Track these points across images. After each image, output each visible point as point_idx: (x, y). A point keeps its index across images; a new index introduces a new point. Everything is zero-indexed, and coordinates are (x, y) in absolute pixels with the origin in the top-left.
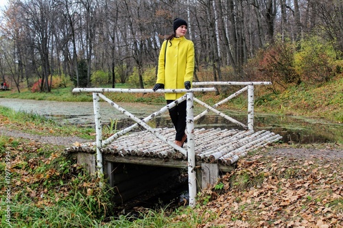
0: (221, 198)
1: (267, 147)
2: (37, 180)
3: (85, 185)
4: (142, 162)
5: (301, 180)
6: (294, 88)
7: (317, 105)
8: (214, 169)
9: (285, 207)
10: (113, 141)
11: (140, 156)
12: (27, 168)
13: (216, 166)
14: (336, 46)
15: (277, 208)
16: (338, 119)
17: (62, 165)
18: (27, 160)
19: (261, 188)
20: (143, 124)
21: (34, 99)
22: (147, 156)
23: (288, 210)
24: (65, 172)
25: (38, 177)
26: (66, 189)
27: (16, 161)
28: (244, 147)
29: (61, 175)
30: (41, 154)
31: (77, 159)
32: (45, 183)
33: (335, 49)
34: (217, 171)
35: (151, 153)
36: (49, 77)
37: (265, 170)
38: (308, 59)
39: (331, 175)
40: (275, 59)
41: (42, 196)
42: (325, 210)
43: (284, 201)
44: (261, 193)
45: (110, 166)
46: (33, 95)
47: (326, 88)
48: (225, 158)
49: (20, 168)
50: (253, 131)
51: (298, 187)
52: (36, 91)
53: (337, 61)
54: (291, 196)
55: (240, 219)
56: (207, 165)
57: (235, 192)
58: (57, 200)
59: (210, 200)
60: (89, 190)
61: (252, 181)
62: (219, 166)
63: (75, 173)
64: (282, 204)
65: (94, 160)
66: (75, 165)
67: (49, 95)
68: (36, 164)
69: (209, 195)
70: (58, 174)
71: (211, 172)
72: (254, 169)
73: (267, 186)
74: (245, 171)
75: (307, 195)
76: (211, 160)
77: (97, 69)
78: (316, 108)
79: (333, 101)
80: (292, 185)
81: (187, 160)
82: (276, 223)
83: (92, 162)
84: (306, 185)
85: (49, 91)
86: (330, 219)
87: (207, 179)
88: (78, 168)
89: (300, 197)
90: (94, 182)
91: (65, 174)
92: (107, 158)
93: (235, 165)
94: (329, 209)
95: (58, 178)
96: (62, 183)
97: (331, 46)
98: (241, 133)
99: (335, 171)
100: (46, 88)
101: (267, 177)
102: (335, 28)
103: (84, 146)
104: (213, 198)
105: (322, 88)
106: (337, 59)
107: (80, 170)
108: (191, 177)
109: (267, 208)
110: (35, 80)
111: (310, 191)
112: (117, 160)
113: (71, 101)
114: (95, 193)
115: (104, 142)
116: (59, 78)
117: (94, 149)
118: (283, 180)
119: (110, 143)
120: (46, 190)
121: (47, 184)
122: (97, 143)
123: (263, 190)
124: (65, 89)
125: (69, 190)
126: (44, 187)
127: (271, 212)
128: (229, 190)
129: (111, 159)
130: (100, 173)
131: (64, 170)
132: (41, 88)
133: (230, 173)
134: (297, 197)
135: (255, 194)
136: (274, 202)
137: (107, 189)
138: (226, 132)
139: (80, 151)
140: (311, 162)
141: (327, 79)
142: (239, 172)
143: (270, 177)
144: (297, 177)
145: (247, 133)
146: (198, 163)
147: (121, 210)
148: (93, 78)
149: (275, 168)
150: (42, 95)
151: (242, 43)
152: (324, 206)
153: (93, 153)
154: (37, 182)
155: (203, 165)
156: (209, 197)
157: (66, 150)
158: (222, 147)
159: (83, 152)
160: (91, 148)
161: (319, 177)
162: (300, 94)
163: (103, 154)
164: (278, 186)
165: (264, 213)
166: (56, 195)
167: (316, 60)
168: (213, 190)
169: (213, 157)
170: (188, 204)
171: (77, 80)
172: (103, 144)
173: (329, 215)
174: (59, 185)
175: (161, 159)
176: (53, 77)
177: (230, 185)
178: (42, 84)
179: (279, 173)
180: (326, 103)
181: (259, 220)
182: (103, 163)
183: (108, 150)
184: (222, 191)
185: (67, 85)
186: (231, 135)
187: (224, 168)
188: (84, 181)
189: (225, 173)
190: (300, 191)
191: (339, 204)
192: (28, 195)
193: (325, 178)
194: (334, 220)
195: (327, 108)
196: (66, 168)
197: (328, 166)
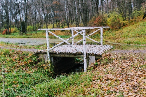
0: (97, 68)
1: (110, 50)
2: (25, 64)
3: (43, 65)
4: (65, 56)
5: (127, 60)
6: (107, 31)
7: (117, 38)
8: (93, 58)
9: (124, 69)
10: (54, 48)
11: (65, 54)
12: (20, 60)
13: (94, 56)
14: (123, 16)
15: (121, 69)
16: (125, 43)
17: (34, 58)
18: (19, 57)
19: (113, 63)
20: (66, 42)
21: (4, 37)
22: (68, 54)
23: (126, 69)
24: (35, 61)
25: (25, 63)
26: (36, 67)
27: (14, 57)
28: (102, 50)
29: (34, 62)
30: (24, 55)
31: (39, 56)
32: (28, 65)
33: (123, 17)
34: (95, 58)
35: (69, 52)
36: (10, 28)
37: (113, 57)
38: (112, 21)
39: (138, 58)
40: (100, 21)
41: (27, 70)
42: (139, 69)
43: (123, 67)
44: (113, 65)
45: (52, 58)
46: (3, 36)
47: (120, 31)
48: (98, 53)
49: (17, 60)
50: (103, 45)
51: (127, 62)
52: (4, 34)
53: (123, 21)
54: (125, 65)
55: (108, 73)
56: (91, 56)
57: (102, 65)
58: (33, 71)
59: (93, 69)
60: (45, 67)
61: (109, 61)
62: (95, 56)
63: (39, 61)
64: (122, 68)
65: (46, 56)
66: (39, 58)
67: (10, 36)
68: (23, 58)
69: (93, 67)
70: (33, 62)
71: (92, 59)
72: (109, 57)
73: (115, 63)
74: (106, 58)
75: (131, 64)
76: (92, 54)
77: (29, 25)
78: (116, 39)
79: (123, 36)
80: (124, 62)
81: (83, 55)
82: (122, 74)
83: (45, 57)
84: (130, 61)
85: (10, 34)
86: (142, 71)
87: (91, 61)
88: (40, 59)
89: (129, 65)
90: (47, 64)
91: (35, 62)
92: (51, 55)
93: (101, 56)
94: (141, 68)
95: (32, 63)
96: (34, 65)
97: (121, 16)
98: (99, 46)
99: (139, 56)
100: (8, 33)
101: (114, 59)
102: (122, 8)
103: (42, 51)
104: (94, 68)
105: (118, 31)
106: (123, 20)
107: (41, 60)
108: (85, 61)
109: (117, 70)
110: (3, 30)
111: (132, 63)
112: (56, 56)
113: (19, 38)
114: (47, 68)
115: (50, 49)
116: (13, 29)
117: (46, 52)
118: (121, 60)
119: (53, 49)
120: (28, 68)
121: (29, 65)
122: (48, 50)
123: (113, 64)
124: (16, 33)
125: (37, 67)
126: (28, 66)
127: (119, 71)
128: (100, 65)
129: (53, 55)
130: (49, 61)
131: (35, 60)
132: (6, 33)
133: (100, 59)
134: (128, 65)
135: (111, 65)
136: (119, 67)
137: (52, 67)
138: (92, 46)
139: (41, 53)
140: (129, 54)
141: (120, 28)
142: (104, 58)
143: (116, 59)
144: (126, 59)
145: (101, 46)
146: (87, 56)
147: (57, 75)
148: (27, 28)
149: (117, 56)
150: (7, 36)
151: (87, 14)
152: (138, 67)
153: (46, 53)
154: (25, 65)
155: (89, 56)
156: (93, 68)
157: (35, 53)
158: (94, 50)
159: (42, 53)
160: (45, 51)
161: (134, 59)
162: (110, 34)
163: (50, 54)
164: (119, 62)
165: (117, 71)
166: (33, 69)
167: (116, 21)
168: (94, 65)
169: (93, 53)
170: (84, 71)
171: (21, 29)
172: (50, 50)
173: (141, 70)
174: (33, 66)
175: (73, 55)
176: (11, 28)
177: (100, 63)
178: (7, 31)
179: (118, 58)
180: (120, 37)
181: (116, 73)
182: (50, 57)
183: (52, 52)
184: (97, 65)
185: (17, 32)
186: (95, 46)
187: (97, 57)
188: (43, 64)
189: (98, 59)
190: (128, 63)
191: (144, 66)
192: (22, 69)
193: (136, 59)
194: (143, 72)
195: (120, 39)
196: (35, 59)
197: (136, 55)
